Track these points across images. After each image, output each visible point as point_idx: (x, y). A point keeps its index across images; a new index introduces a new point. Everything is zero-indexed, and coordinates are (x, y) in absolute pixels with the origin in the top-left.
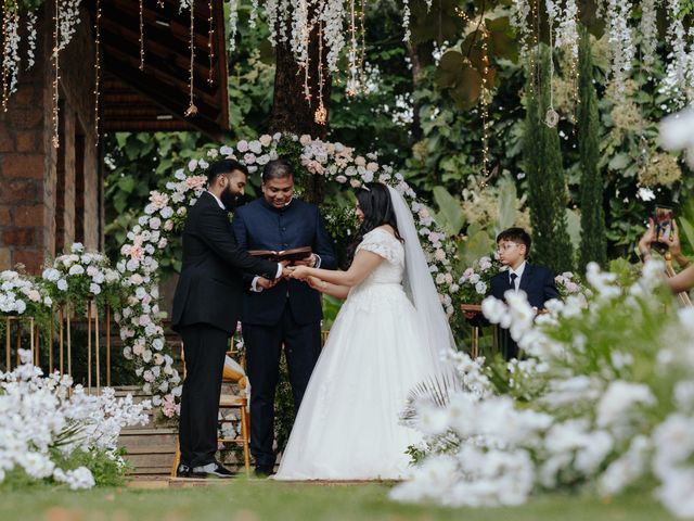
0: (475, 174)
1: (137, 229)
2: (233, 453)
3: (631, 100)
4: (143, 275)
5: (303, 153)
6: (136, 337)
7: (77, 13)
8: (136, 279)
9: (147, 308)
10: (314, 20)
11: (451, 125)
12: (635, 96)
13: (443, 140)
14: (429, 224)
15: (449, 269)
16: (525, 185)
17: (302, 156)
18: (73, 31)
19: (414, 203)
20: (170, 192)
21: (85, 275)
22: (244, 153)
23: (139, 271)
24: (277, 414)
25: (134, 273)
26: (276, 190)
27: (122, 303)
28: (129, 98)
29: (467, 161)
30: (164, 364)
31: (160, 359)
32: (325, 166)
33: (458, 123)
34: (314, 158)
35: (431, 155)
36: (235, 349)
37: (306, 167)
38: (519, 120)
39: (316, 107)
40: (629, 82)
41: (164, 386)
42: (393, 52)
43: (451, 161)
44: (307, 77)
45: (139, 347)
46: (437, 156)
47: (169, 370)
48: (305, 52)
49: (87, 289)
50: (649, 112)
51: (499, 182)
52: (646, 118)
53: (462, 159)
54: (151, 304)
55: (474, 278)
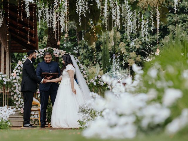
0: (91, 63)
1: (15, 69)
2: (37, 122)
3: (124, 48)
4: (16, 80)
5: (54, 52)
6: (14, 94)
7: (3, 20)
8: (15, 81)
9: (17, 88)
10: (57, 21)
11: (86, 53)
12: (125, 47)
13: (84, 56)
14: (83, 69)
15: (87, 79)
16: (102, 65)
17: (54, 53)
18: (2, 24)
19: (79, 64)
20: (23, 61)
21: (2, 80)
22: (40, 52)
23: (15, 79)
24: (47, 113)
25: (14, 79)
26: (47, 58)
27: (11, 86)
28: (17, 45)
29: (89, 61)
30: (21, 101)
31: (20, 100)
32: (59, 55)
33: (87, 52)
34: (56, 53)
35: (81, 59)
36: (37, 97)
37: (54, 55)
38: (100, 52)
39: (58, 41)
40: (124, 44)
41: (21, 106)
42: (74, 37)
43: (86, 60)
44: (56, 34)
45: (15, 97)
46: (83, 59)
47: (22, 102)
48: (55, 28)
49: (3, 83)
50: (128, 50)
51: (96, 65)
52: (127, 51)
53: (88, 60)
54: (18, 87)
55: (93, 81)
